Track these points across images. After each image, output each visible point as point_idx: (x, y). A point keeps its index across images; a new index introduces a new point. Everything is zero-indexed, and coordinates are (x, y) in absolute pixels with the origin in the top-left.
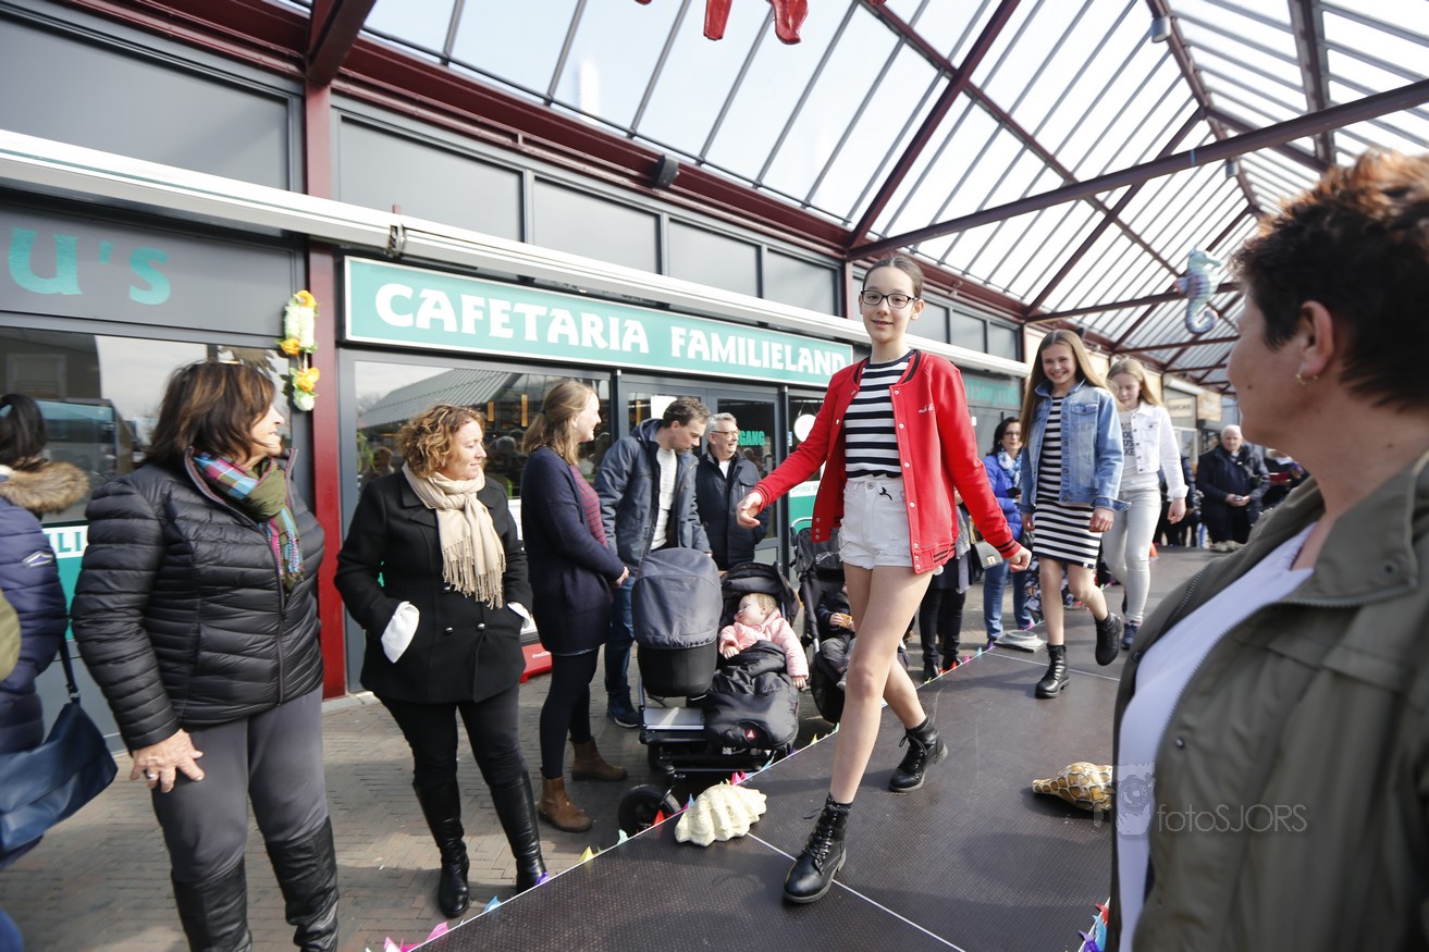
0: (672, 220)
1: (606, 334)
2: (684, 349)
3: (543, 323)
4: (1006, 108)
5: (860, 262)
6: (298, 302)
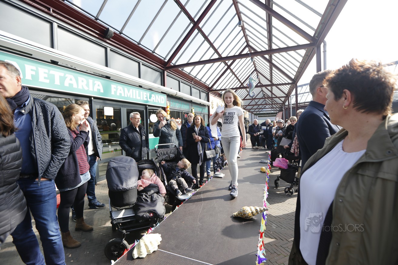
0: (111, 50)
1: (88, 85)
2: (116, 92)
4: (207, 35)
5: (168, 71)
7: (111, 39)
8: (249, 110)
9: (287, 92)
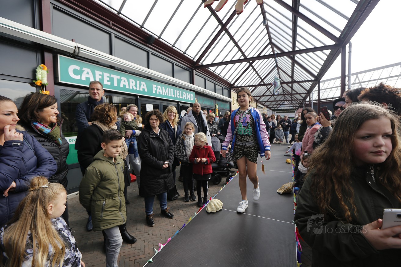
0: (152, 54)
1: (136, 86)
2: (156, 91)
3: (119, 81)
4: (232, 35)
5: (197, 70)
6: (41, 68)
7: (153, 44)
8: (267, 106)
9: (309, 89)
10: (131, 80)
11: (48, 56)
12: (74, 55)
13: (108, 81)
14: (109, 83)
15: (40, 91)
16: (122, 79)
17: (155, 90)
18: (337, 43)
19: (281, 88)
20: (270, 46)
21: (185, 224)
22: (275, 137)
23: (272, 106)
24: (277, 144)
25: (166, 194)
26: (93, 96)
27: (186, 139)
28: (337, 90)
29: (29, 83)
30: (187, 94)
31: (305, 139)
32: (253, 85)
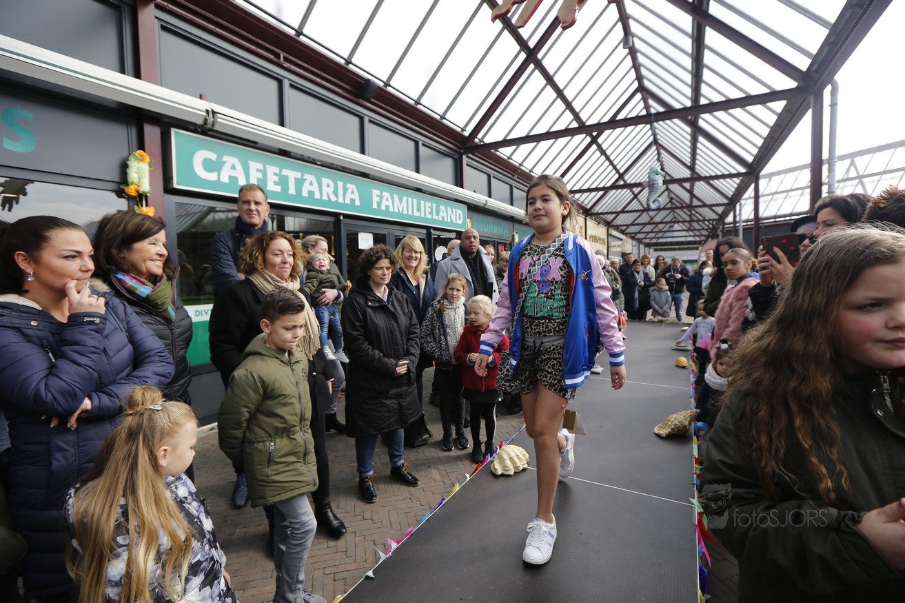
0: (370, 121)
1: (336, 193)
2: (379, 204)
3: (299, 183)
4: (551, 73)
5: (470, 155)
6: (136, 158)
7: (373, 100)
8: (633, 235)
9: (732, 194)
10: (325, 181)
11: (152, 133)
12: (205, 129)
13: (276, 183)
14: (278, 189)
15: (136, 207)
16: (306, 179)
17: (377, 202)
18: (802, 84)
19: (666, 193)
20: (639, 96)
21: (443, 499)
22: (649, 307)
23: (645, 234)
24: (655, 322)
25: (402, 432)
26: (246, 218)
27: (447, 310)
28: (802, 197)
29: (113, 191)
30: (449, 208)
31: (722, 311)
32: (599, 186)
